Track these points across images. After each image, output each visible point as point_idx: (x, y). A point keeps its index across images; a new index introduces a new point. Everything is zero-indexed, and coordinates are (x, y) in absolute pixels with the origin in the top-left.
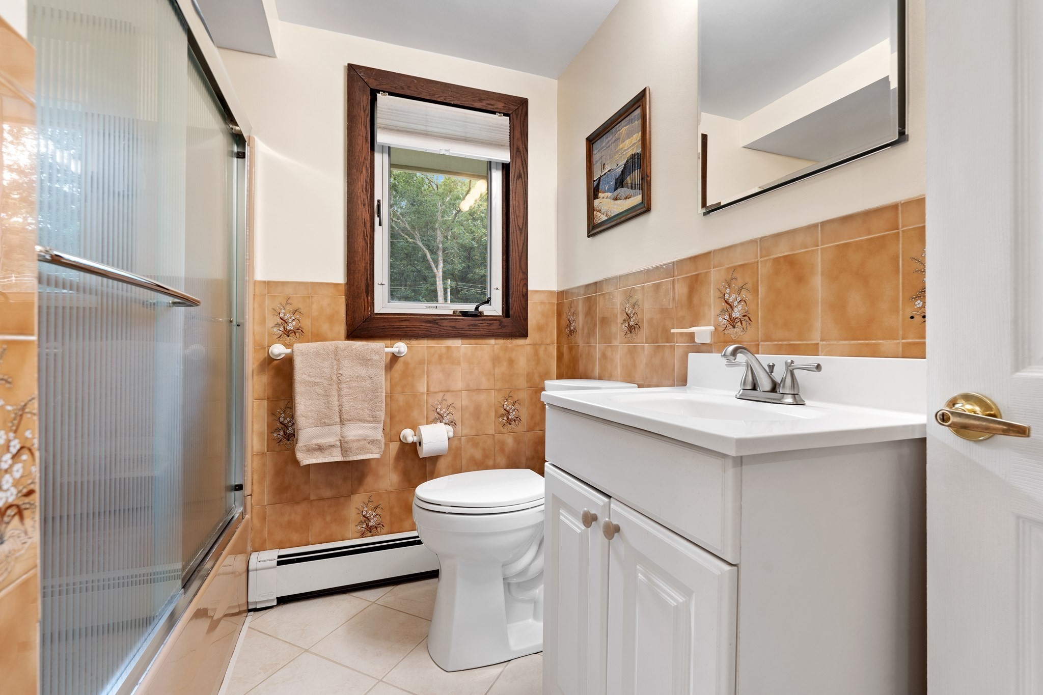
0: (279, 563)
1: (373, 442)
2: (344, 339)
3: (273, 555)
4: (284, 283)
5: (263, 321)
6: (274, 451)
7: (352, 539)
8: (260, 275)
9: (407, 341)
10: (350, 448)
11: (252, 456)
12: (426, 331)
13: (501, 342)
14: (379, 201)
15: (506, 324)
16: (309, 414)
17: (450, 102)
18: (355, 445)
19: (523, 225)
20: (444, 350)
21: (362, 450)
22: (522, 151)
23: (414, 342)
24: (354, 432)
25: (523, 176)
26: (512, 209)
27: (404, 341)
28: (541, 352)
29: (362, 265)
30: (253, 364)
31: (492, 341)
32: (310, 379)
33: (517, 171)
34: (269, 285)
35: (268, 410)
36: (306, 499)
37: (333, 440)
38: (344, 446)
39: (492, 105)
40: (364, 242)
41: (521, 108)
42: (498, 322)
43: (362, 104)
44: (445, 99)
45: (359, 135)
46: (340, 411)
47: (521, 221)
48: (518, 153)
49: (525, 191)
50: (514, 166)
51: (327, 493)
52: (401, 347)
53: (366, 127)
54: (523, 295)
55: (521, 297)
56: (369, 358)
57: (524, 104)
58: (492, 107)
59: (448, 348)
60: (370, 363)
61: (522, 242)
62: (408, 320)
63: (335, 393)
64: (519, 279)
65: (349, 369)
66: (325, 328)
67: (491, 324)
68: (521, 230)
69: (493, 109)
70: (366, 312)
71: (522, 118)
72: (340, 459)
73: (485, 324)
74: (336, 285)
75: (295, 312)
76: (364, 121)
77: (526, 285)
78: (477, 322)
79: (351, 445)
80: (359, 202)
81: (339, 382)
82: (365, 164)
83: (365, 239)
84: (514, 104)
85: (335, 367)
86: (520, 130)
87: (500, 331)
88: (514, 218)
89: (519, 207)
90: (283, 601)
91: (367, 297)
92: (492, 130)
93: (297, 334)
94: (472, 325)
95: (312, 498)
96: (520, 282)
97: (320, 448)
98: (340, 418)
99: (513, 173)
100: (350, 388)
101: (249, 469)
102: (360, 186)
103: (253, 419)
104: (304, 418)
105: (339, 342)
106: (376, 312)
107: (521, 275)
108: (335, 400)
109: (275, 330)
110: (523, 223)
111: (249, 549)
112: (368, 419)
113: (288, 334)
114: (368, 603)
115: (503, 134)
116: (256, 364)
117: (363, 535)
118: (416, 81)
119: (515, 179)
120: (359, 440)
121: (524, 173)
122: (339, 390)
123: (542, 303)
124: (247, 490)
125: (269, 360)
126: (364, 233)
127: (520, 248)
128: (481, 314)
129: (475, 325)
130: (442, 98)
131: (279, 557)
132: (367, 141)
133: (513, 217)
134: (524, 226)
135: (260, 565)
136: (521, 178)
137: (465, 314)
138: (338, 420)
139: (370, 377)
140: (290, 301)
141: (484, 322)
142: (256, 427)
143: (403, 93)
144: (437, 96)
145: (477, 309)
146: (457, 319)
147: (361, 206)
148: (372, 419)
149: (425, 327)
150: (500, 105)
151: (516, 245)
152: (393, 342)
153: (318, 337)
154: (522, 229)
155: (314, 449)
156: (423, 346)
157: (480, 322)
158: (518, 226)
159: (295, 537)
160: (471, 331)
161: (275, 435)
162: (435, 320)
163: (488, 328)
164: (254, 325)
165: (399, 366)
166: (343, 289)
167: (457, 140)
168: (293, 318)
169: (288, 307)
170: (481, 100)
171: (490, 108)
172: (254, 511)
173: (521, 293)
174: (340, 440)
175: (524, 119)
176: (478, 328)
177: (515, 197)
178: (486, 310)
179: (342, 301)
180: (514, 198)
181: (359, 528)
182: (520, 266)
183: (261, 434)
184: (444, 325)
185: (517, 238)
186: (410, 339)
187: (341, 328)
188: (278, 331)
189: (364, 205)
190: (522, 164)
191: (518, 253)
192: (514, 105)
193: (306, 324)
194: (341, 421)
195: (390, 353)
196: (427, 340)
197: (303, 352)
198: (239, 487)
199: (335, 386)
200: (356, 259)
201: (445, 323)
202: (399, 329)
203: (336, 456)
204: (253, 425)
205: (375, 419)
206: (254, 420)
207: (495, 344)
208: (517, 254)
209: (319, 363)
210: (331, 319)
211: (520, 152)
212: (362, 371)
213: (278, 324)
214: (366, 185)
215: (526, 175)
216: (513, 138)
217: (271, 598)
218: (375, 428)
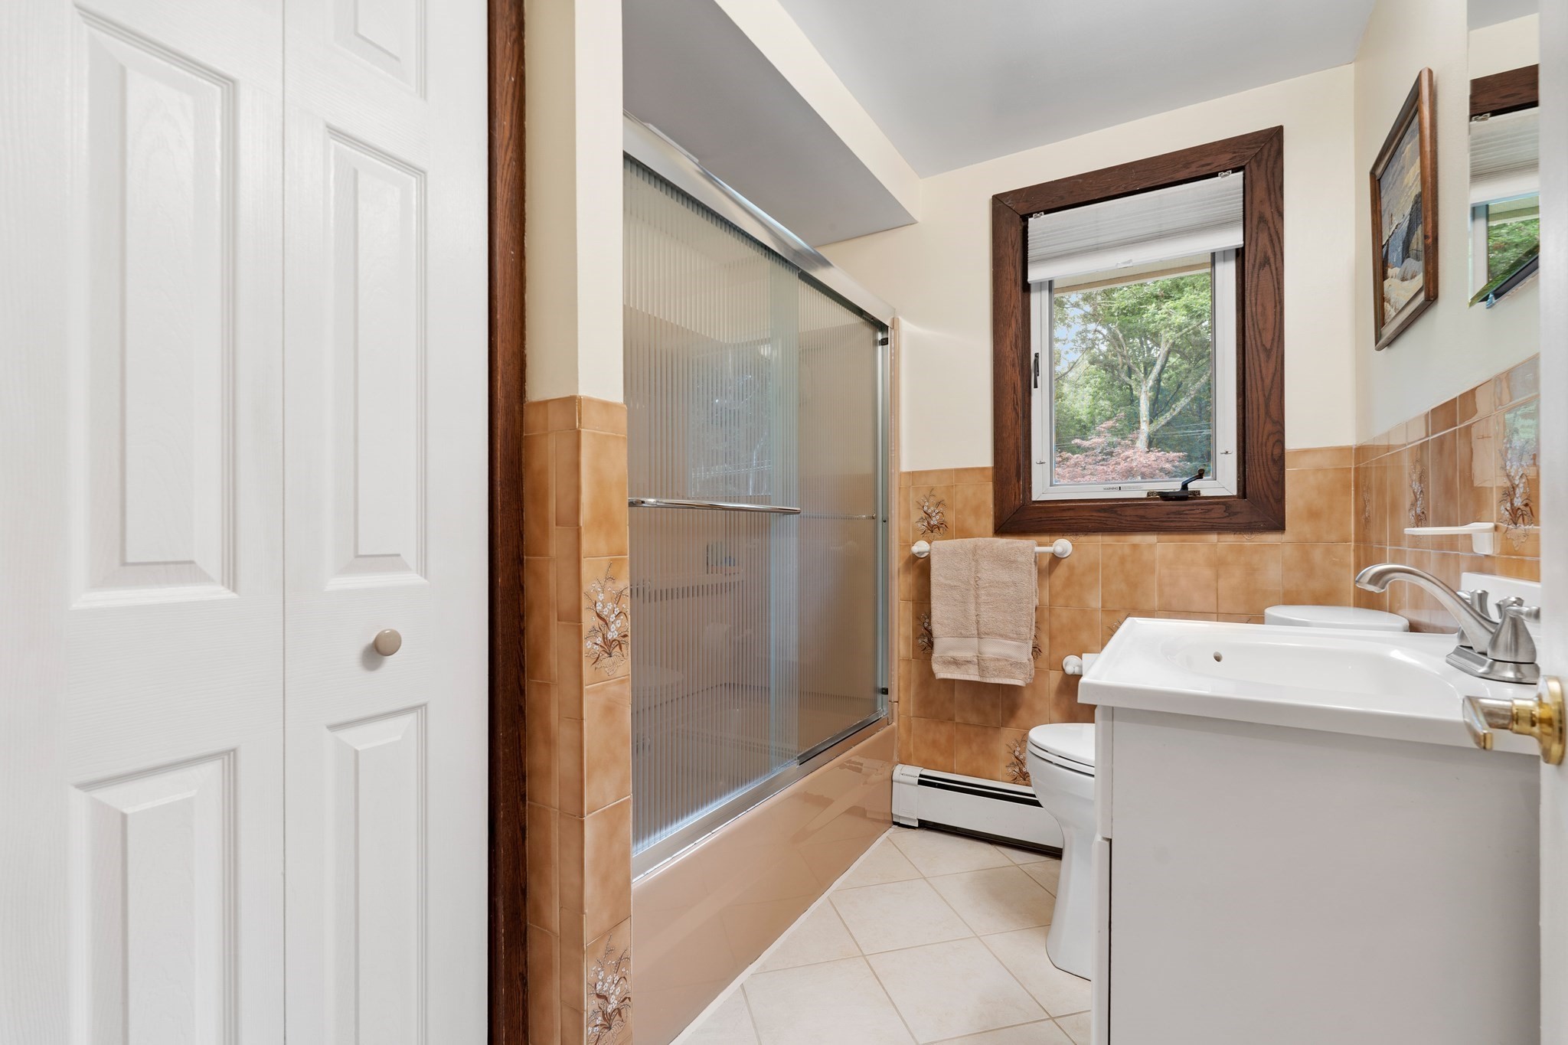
0: (921, 783)
1: (1017, 664)
2: (992, 534)
3: (914, 772)
4: (927, 473)
5: (908, 516)
6: (918, 658)
7: (1003, 781)
8: (905, 467)
9: (1073, 538)
10: (987, 668)
11: (899, 660)
12: (1099, 523)
13: (1230, 539)
14: (1037, 355)
15: (1238, 510)
16: (945, 621)
17: (1134, 189)
18: (992, 665)
19: (1272, 343)
20: (1127, 551)
21: (1000, 672)
22: (1270, 219)
23: (1083, 539)
24: (993, 649)
25: (1272, 260)
26: (1250, 320)
27: (1068, 537)
28: (1317, 555)
29: (1012, 441)
30: (899, 562)
31: (1213, 538)
32: (947, 582)
33: (1260, 255)
34: (913, 475)
35: (913, 614)
36: (951, 719)
37: (969, 655)
38: (980, 663)
39: (1209, 164)
40: (1014, 413)
41: (1268, 146)
42: (1222, 506)
43: (1010, 240)
44: (1125, 188)
45: (1007, 279)
46: (978, 622)
47: (1267, 338)
48: (1261, 225)
49: (1278, 283)
50: (1253, 248)
51: (974, 719)
52: (1062, 545)
53: (1015, 267)
54: (1274, 461)
55: (1270, 463)
56: (1012, 559)
57: (1275, 139)
58: (1209, 167)
59: (1135, 546)
60: (1014, 565)
61: (1271, 370)
62: (1073, 509)
63: (972, 599)
64: (1266, 433)
65: (989, 572)
66: (970, 522)
67: (1209, 510)
68: (1268, 352)
69: (1210, 170)
70: (1017, 502)
71: (1270, 164)
72: (976, 678)
73: (1198, 511)
74: (983, 470)
75: (938, 504)
76: (1012, 261)
77: (1281, 442)
78: (1183, 508)
79: (988, 664)
80: (1008, 364)
81: (977, 588)
82: (1014, 314)
83: (1015, 409)
84: (1254, 146)
85: (973, 569)
86: (1265, 186)
87: (1225, 520)
88: (1255, 335)
89: (1264, 314)
90: (924, 825)
91: (1018, 481)
92: (1209, 203)
93: (941, 529)
94: (1174, 513)
95: (957, 720)
96: (1268, 439)
97: (956, 663)
98: (978, 630)
99: (1252, 261)
100: (989, 595)
101: (895, 674)
102: (1008, 343)
103: (899, 620)
104: (939, 625)
105: (980, 539)
106: (1034, 499)
107: (1269, 427)
108: (972, 607)
109: (919, 525)
110: (1273, 339)
111: (896, 758)
112: (1011, 635)
113: (934, 529)
114: (1010, 863)
115: (1230, 204)
116: (901, 564)
117: (1014, 781)
118: (1081, 180)
119: (1256, 269)
120: (998, 660)
121: (1275, 255)
122: (977, 597)
123: (1318, 470)
124: (894, 695)
125: (914, 558)
126: (1014, 401)
127: (1268, 381)
128: (1195, 495)
129: (1179, 513)
130: (1121, 189)
131: (921, 776)
132: (1016, 283)
133: (1252, 333)
134: (1275, 344)
135: (903, 778)
136: (1269, 264)
137: (1165, 496)
138: (976, 632)
139: (1015, 584)
140: (933, 493)
141: (1195, 507)
142: (902, 630)
143: (1063, 205)
144: (1112, 188)
145: (1185, 486)
146: (1148, 504)
147: (1010, 368)
148: (1015, 636)
149: (1096, 518)
150: (1225, 158)
151: (1259, 378)
152: (1053, 538)
153: (964, 533)
154: (1271, 349)
155: (950, 663)
156: (1097, 545)
157: (1188, 508)
158: (1263, 345)
159: (940, 759)
160: (1172, 521)
161: (920, 641)
162: (1112, 507)
163: (1203, 517)
164: (899, 520)
165: (1061, 571)
166: (990, 473)
167: (1145, 241)
168: (937, 511)
169: (932, 499)
170: (1187, 165)
171: (1205, 171)
172: (900, 720)
173: (1269, 457)
174: (978, 656)
175: (1275, 162)
176: (1185, 516)
177: (1256, 299)
178: (1206, 488)
179: (989, 488)
180: (1254, 302)
181: (1010, 770)
182: (1267, 413)
183: (907, 638)
184: (1127, 514)
185: (1260, 366)
186: (1077, 535)
187: (988, 522)
188: (922, 526)
189: (1013, 366)
190: (1271, 241)
191: (1263, 390)
192: (1253, 148)
193: (951, 518)
194: (978, 634)
195: (1050, 553)
196: (1102, 535)
197: (940, 551)
198: (885, 691)
199: (973, 592)
200: (1004, 435)
201: (1129, 512)
202: (1059, 522)
203: (972, 675)
204: (899, 628)
205: (1018, 637)
206: (901, 622)
207: (1218, 541)
208: (1260, 393)
209: (956, 564)
210: (977, 511)
211: (1266, 222)
212: (1004, 576)
213: (922, 518)
214: (1016, 341)
215: (1279, 256)
216: (1252, 203)
217: (912, 816)
218: (1019, 647)
